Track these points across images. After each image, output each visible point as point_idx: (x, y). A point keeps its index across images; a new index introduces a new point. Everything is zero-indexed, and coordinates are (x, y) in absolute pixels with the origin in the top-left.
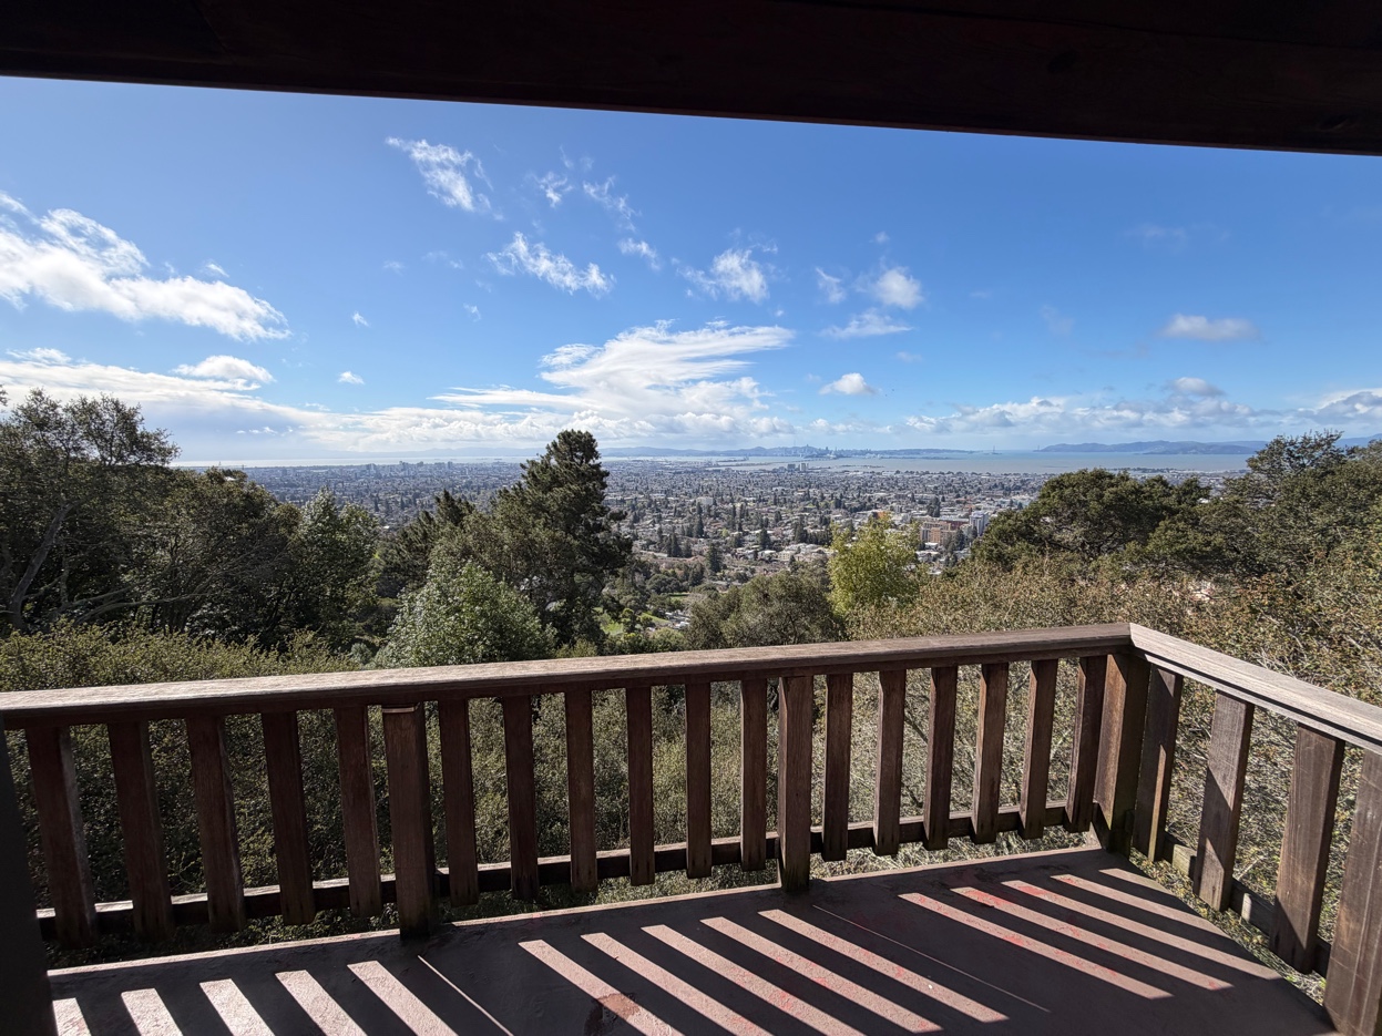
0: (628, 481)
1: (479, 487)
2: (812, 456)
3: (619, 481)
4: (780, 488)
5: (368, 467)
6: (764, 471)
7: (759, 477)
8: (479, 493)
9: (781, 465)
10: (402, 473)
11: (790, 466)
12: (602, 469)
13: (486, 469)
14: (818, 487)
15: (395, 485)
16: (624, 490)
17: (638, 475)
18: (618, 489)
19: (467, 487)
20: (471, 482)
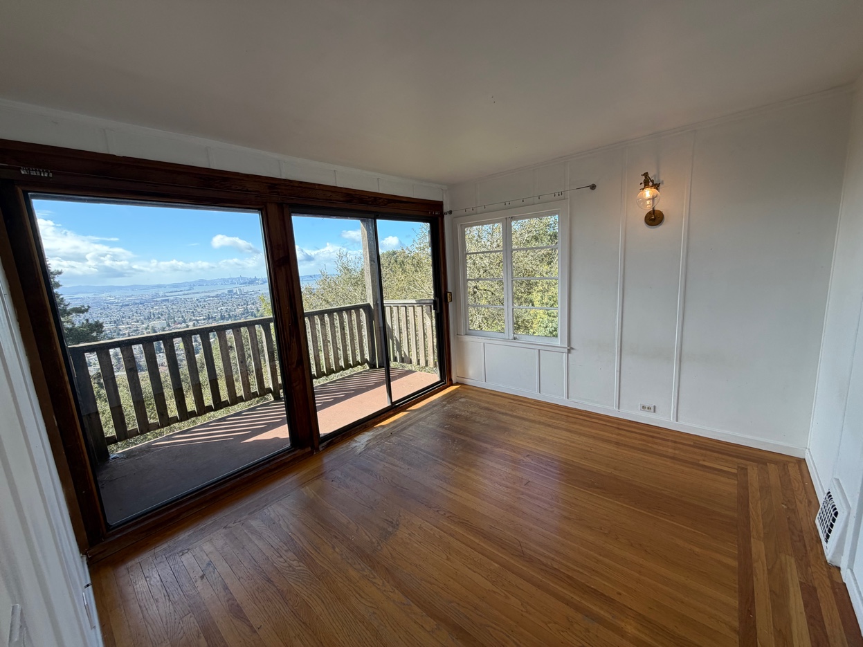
2: (245, 283)
4: (224, 308)
6: (209, 297)
7: (205, 301)
9: (223, 291)
11: (230, 291)
14: (253, 304)
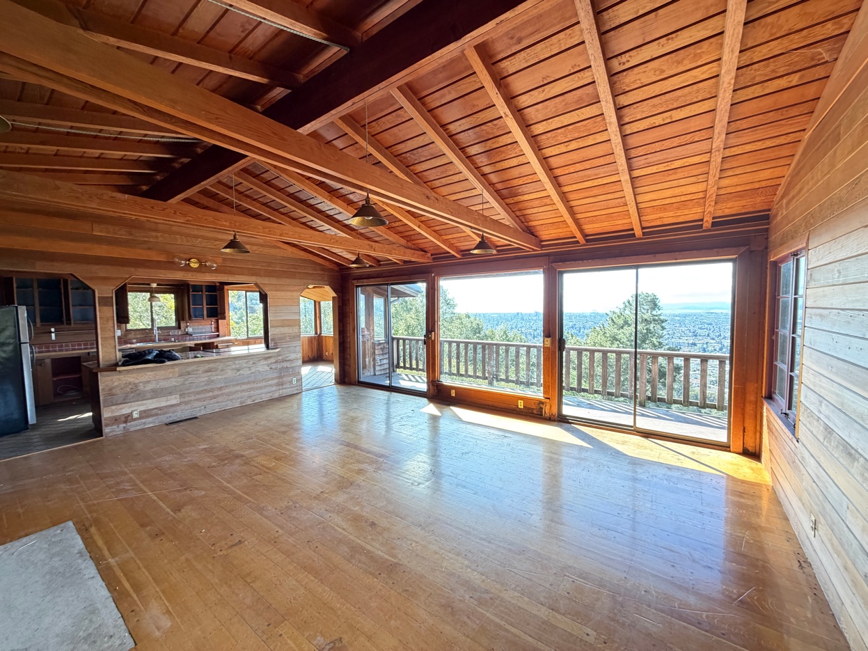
0: (701, 329)
1: (580, 328)
3: (692, 328)
5: (518, 314)
8: (580, 332)
10: (535, 318)
12: (662, 318)
13: (585, 317)
15: (531, 324)
16: (696, 336)
17: (711, 324)
18: (691, 334)
19: (572, 327)
20: (575, 325)
